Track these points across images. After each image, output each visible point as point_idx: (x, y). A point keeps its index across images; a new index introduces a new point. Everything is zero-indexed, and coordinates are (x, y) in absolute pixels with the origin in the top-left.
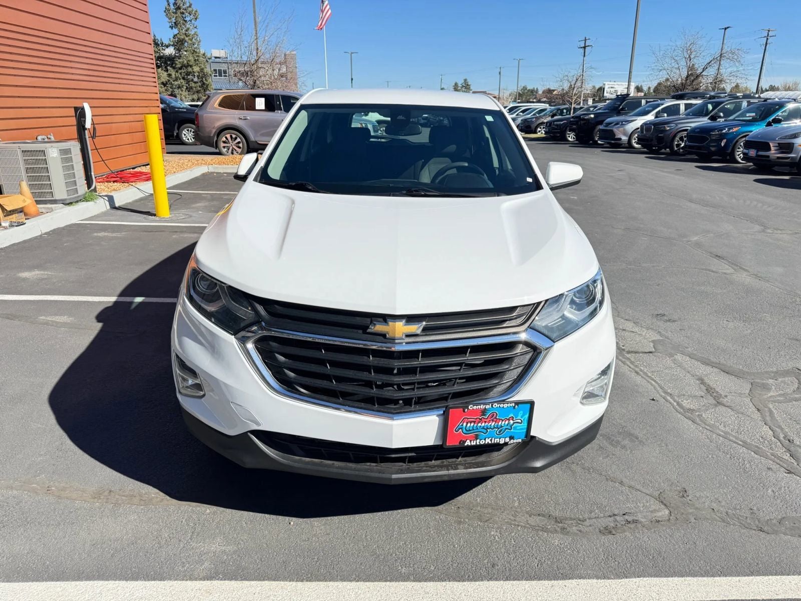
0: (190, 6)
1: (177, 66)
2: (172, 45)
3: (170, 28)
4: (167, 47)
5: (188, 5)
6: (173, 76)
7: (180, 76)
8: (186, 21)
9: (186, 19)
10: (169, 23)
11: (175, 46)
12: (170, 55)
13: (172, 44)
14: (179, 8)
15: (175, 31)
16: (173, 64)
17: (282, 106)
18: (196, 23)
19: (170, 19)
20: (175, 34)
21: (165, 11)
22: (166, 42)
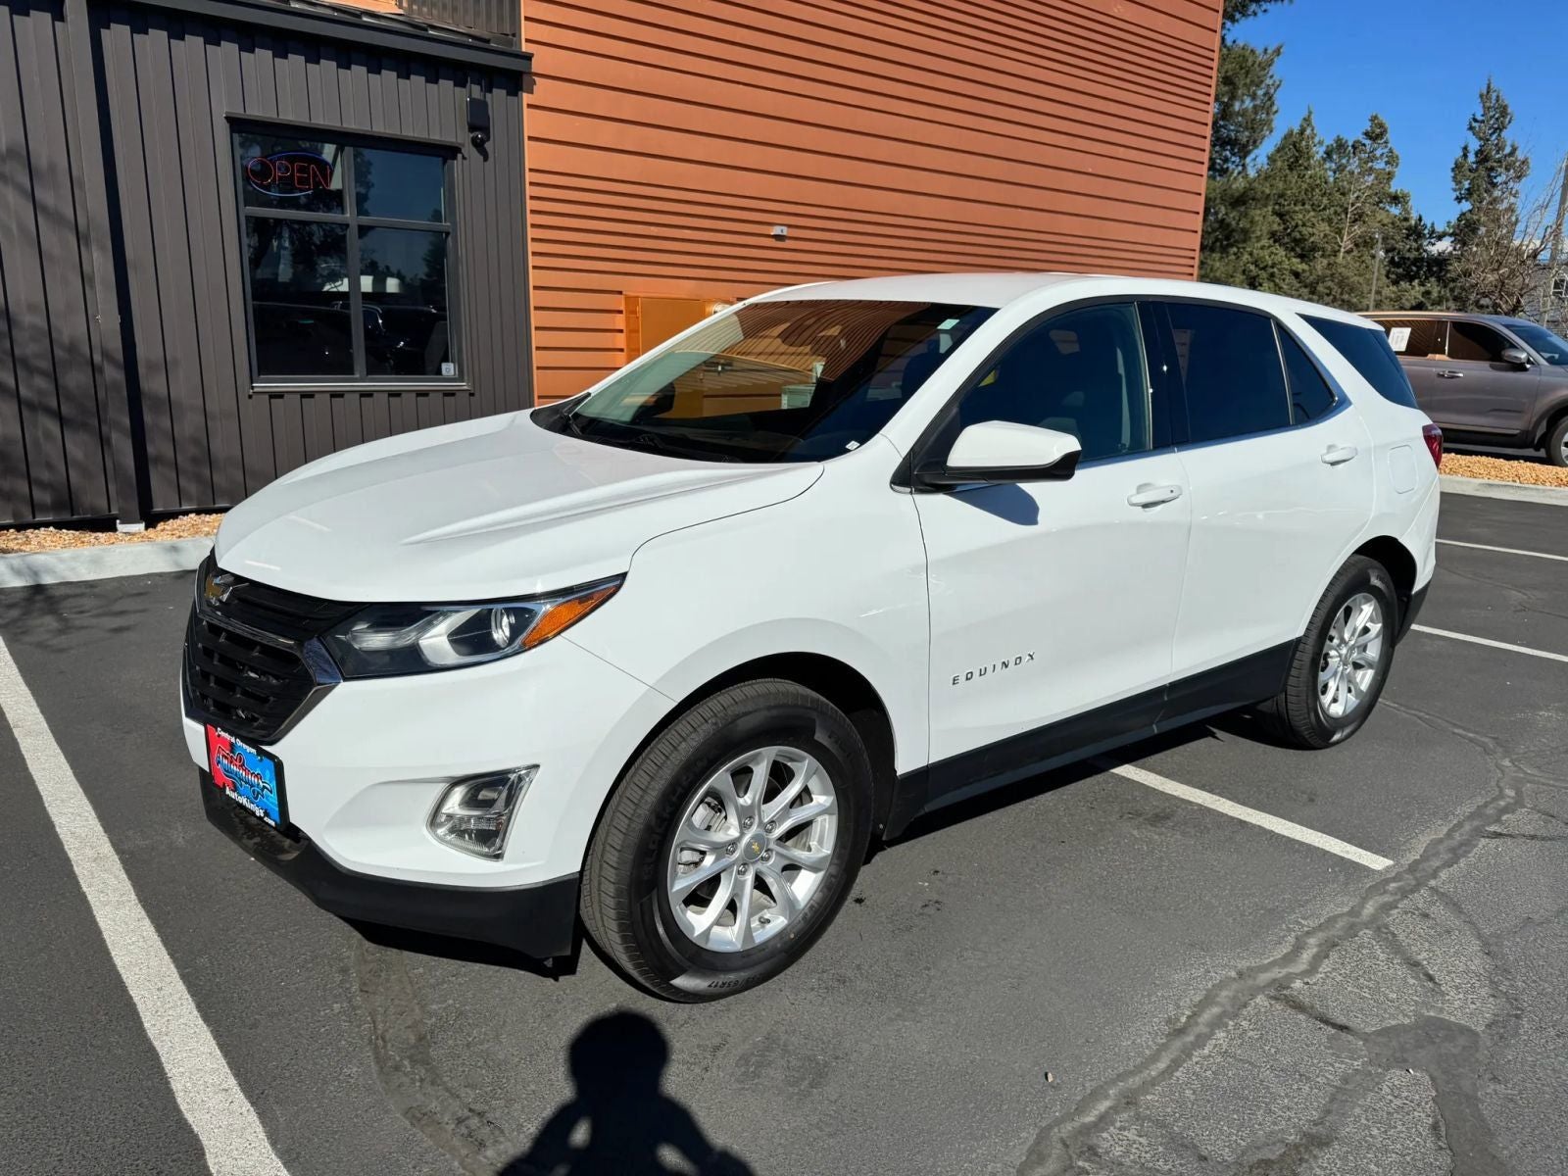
0: (1512, 153)
1: (1449, 275)
2: (1451, 235)
3: (1456, 202)
4: (1440, 238)
5: (1508, 150)
6: (1435, 295)
7: (1448, 295)
8: (1495, 185)
9: (1495, 181)
10: (1455, 190)
11: (1456, 235)
12: (1439, 254)
13: (1451, 231)
14: (1486, 159)
15: (1466, 206)
16: (1441, 270)
17: (1446, 348)
18: (1516, 186)
19: (1458, 183)
20: (1464, 211)
21: (1453, 170)
22: (1440, 228)
